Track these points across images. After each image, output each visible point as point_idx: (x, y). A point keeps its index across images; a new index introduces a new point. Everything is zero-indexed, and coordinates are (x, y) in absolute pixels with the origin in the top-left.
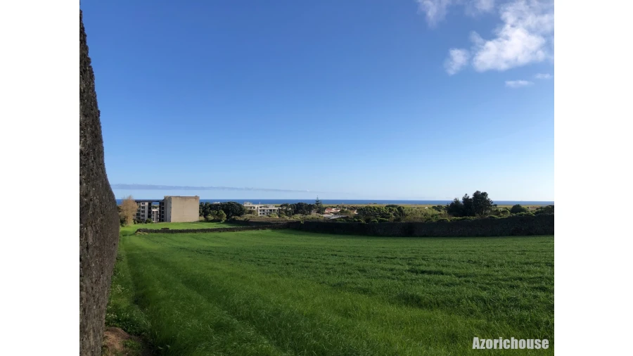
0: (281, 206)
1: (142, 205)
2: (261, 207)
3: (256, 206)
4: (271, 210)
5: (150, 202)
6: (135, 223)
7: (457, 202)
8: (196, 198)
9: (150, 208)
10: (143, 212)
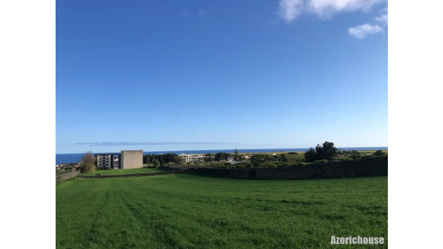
0: (206, 155)
1: (106, 157)
2: (192, 156)
3: (189, 156)
4: (199, 158)
5: (112, 155)
6: (98, 170)
7: (312, 150)
8: (141, 151)
9: (112, 159)
10: (107, 162)
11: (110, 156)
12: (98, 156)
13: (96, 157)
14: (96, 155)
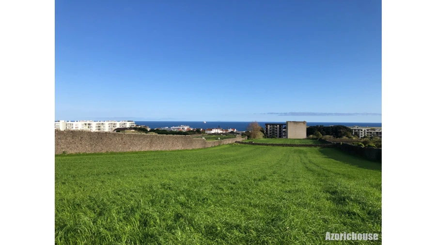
4: (377, 133)
5: (280, 125)
8: (304, 122)
9: (280, 129)
10: (276, 131)
11: (278, 126)
12: (269, 126)
13: (267, 126)
14: (267, 124)
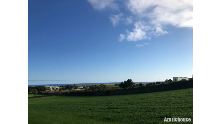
0: (61, 87)
2: (52, 87)
4: (56, 88)
7: (122, 83)
